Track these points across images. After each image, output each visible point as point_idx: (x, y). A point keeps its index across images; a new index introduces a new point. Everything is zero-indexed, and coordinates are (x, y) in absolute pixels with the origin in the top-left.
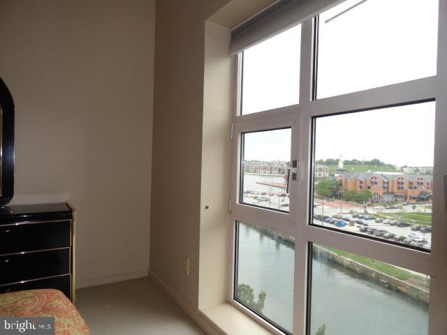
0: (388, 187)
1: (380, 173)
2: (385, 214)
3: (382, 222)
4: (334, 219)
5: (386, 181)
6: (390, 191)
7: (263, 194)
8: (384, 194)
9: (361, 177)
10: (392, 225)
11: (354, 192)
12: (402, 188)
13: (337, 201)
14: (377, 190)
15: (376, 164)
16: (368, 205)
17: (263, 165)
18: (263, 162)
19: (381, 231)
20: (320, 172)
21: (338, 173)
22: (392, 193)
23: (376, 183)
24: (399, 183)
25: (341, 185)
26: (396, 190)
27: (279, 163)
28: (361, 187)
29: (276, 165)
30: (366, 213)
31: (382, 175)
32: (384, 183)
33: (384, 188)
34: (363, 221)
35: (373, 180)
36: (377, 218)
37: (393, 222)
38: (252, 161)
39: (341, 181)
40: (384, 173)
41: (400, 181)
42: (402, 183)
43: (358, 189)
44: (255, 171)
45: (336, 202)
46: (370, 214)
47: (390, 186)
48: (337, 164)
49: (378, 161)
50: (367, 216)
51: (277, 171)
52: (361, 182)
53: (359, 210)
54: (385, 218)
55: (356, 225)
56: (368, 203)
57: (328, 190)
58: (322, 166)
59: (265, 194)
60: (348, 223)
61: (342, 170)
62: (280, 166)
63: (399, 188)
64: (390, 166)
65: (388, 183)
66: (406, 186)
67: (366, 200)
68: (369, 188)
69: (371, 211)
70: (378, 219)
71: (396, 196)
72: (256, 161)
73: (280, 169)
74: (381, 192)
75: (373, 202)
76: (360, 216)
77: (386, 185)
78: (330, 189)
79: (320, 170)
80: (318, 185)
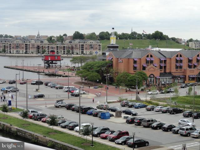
0: (165, 67)
1: (157, 49)
2: (160, 100)
3: (152, 109)
4: (98, 110)
5: (163, 59)
6: (168, 71)
8: (161, 75)
9: (136, 55)
10: (164, 112)
11: (126, 75)
12: (181, 67)
14: (153, 71)
15: (158, 37)
16: (142, 90)
17: (15, 42)
18: (17, 38)
19: (149, 121)
20: (92, 50)
21: (109, 50)
22: (170, 73)
23: (152, 62)
24: (177, 61)
25: (112, 65)
26: (173, 70)
28: (135, 68)
29: (33, 42)
30: (138, 100)
31: (159, 52)
32: (161, 62)
33: (161, 67)
34: (133, 110)
35: (148, 59)
37: (165, 109)
39: (111, 61)
40: (162, 49)
41: (178, 59)
42: (181, 61)
43: (132, 71)
46: (142, 101)
47: (168, 67)
48: (109, 39)
49: (161, 33)
50: (137, 104)
51: (35, 50)
52: (135, 62)
53: (131, 97)
54: (158, 105)
55: (123, 115)
56: (143, 88)
57: (97, 74)
58: (93, 42)
59: (14, 82)
60: (114, 113)
61: (114, 47)
62: (39, 43)
63: (177, 67)
64: (173, 39)
65: (165, 61)
66: (185, 65)
67: (139, 84)
68: (144, 68)
69: (143, 97)
70: (149, 106)
71: (174, 77)
73: (38, 47)
74: (157, 73)
75: (148, 86)
76: (130, 104)
77: (163, 65)
78: (98, 72)
79: (91, 47)
80: (84, 68)
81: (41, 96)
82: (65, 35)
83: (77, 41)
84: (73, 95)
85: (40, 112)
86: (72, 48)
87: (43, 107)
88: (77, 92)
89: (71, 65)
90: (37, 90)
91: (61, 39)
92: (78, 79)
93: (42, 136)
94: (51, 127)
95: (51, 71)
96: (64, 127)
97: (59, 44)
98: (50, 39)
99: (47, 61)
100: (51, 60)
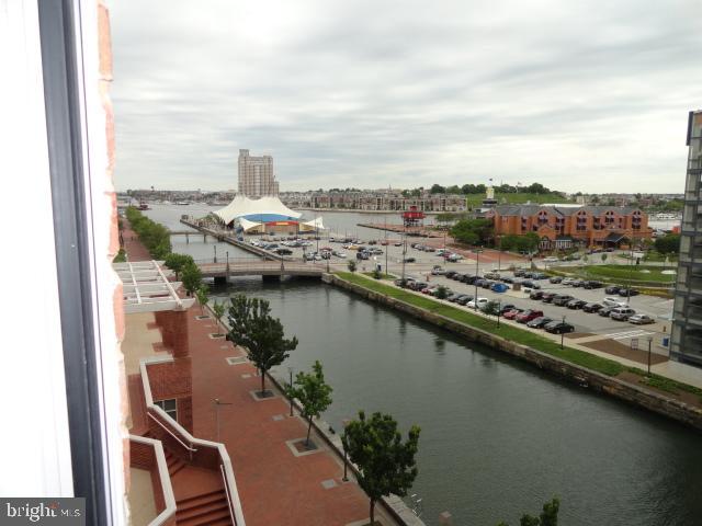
0: (563, 227)
1: (550, 205)
2: (563, 269)
3: (560, 281)
4: (489, 281)
5: (560, 217)
6: (566, 232)
7: (371, 243)
8: (558, 237)
9: (524, 214)
10: (575, 286)
11: (513, 236)
12: (584, 228)
13: (486, 251)
14: (547, 232)
16: (535, 256)
18: (366, 192)
19: (563, 298)
20: (455, 206)
21: (486, 207)
22: (569, 236)
23: (545, 221)
24: (579, 220)
25: (493, 225)
26: (574, 231)
27: (391, 192)
28: (523, 228)
29: (386, 196)
30: (534, 268)
31: (556, 209)
32: (558, 220)
33: (557, 228)
34: (534, 282)
35: (542, 217)
36: (553, 276)
37: (576, 282)
38: (348, 190)
39: (493, 219)
40: (557, 205)
41: (581, 217)
42: (584, 220)
43: (519, 232)
44: (354, 207)
45: (487, 253)
46: (540, 271)
47: (566, 226)
48: (483, 193)
49: (541, 186)
50: (537, 274)
51: (388, 206)
52: (524, 221)
53: (525, 265)
54: (564, 276)
55: (523, 289)
56: (535, 253)
57: (474, 235)
58: (457, 197)
59: (375, 243)
60: (511, 286)
61: (491, 203)
62: (393, 198)
63: (578, 228)
65: (563, 220)
66: (589, 225)
67: (532, 249)
68: (535, 229)
69: (541, 265)
70: (554, 278)
71: (574, 241)
72: (353, 190)
73: (392, 203)
74: (552, 235)
75: (541, 251)
76: (527, 273)
77: (560, 225)
78: (475, 232)
79: (455, 202)
80: (456, 227)
81: (412, 261)
82: (422, 188)
83: (437, 195)
84: (449, 260)
85: (418, 281)
86: (432, 203)
87: (417, 274)
88: (453, 256)
89: (436, 224)
90: (404, 253)
91: (417, 193)
92: (450, 240)
93: (428, 311)
94: (439, 301)
95: (413, 230)
96: (453, 301)
97: (416, 199)
98: (404, 193)
99: (406, 218)
100: (411, 218)
